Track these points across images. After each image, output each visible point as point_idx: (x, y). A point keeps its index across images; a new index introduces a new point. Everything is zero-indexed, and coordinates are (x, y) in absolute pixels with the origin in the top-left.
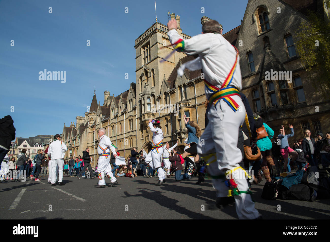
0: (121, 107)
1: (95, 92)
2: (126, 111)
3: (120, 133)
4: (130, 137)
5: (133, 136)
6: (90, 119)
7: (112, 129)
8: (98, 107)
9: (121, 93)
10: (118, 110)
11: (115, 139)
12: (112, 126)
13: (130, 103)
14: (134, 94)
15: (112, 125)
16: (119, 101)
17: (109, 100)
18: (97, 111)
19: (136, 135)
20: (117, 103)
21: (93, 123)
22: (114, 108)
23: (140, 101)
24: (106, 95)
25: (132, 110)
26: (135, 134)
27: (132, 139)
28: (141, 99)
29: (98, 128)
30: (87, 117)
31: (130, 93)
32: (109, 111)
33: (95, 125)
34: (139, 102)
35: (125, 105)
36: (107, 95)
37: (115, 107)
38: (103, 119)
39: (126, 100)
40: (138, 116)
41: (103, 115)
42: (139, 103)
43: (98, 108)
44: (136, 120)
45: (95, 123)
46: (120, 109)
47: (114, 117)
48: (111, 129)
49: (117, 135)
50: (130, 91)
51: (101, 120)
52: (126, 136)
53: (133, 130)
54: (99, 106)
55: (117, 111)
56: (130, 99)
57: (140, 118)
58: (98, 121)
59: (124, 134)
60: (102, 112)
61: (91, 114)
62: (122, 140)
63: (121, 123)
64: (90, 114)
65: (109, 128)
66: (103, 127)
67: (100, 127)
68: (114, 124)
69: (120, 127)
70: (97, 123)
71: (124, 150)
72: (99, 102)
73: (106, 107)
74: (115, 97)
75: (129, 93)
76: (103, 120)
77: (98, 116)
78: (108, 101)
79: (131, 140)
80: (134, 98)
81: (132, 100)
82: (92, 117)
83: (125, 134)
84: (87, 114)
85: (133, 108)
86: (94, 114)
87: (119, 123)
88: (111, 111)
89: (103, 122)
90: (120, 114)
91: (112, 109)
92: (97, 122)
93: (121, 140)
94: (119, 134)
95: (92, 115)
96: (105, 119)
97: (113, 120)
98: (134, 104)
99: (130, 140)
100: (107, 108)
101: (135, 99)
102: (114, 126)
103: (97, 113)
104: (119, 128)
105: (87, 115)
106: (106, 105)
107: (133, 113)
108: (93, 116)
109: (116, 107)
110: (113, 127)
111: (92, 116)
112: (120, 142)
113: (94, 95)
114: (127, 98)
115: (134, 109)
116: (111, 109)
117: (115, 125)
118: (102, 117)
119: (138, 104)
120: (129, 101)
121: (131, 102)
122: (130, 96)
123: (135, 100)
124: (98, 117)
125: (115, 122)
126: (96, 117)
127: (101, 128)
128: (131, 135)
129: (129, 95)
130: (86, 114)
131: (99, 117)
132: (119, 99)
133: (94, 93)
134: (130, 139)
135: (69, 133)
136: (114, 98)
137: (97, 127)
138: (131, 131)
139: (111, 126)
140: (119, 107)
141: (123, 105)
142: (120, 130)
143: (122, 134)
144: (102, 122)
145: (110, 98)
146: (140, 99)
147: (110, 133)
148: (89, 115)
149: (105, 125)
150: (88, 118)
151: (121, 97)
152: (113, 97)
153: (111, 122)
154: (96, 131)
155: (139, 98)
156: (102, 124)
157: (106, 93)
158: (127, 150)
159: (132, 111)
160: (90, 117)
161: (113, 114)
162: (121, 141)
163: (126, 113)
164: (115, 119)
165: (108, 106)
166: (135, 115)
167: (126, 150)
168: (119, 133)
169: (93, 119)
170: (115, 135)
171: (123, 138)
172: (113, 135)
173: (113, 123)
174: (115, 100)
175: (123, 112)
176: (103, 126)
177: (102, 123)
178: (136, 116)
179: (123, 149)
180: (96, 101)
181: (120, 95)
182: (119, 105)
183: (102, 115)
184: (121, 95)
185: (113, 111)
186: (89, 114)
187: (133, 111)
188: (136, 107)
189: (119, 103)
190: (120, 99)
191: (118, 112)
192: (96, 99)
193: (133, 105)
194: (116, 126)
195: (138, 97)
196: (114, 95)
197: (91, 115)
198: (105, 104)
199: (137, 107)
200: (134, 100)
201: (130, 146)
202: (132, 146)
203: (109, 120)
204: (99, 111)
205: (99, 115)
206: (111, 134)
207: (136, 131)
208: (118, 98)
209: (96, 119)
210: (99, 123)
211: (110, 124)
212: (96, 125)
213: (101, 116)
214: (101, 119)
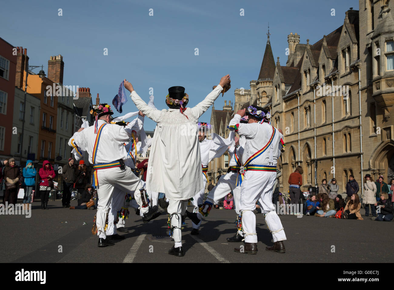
0: (324, 67)
1: (269, 37)
2: (336, 75)
3: (323, 122)
4: (346, 131)
5: (351, 128)
6: (261, 95)
7: (306, 114)
8: (276, 68)
9: (324, 36)
10: (318, 73)
11: (313, 135)
12: (305, 108)
13: (344, 56)
14: (353, 35)
15: (307, 105)
16: (319, 54)
17: (298, 53)
18: (273, 76)
19: (359, 127)
20: (316, 58)
21: (267, 102)
22: (309, 70)
23: (369, 50)
24: (292, 43)
25: (348, 70)
26: (357, 125)
27: (350, 134)
28: (369, 46)
29: (277, 112)
30: (254, 90)
31: (344, 34)
32: (300, 76)
33: (271, 105)
34: (365, 53)
35: (333, 62)
36: (295, 42)
37: (311, 67)
38: (288, 94)
39: (336, 49)
40: (363, 84)
41: (286, 85)
42: (367, 55)
43: (277, 70)
44: (358, 93)
45: (270, 101)
46: (321, 70)
47: (309, 89)
48: (304, 113)
49: (317, 126)
50: (344, 30)
51: (283, 96)
52: (335, 128)
53: (351, 114)
54: (279, 66)
55: (316, 75)
56: (345, 46)
57: (369, 89)
58: (277, 97)
59: (332, 124)
60: (285, 78)
61: (261, 83)
62: (327, 136)
63: (324, 102)
64: (260, 84)
65: (300, 113)
66: (287, 110)
67: (280, 111)
68: (309, 103)
69: (323, 110)
70: (275, 102)
71: (331, 158)
72: (278, 58)
73: (292, 68)
74: (311, 46)
75: (342, 35)
76: (286, 95)
77: (276, 87)
78: (296, 55)
79: (348, 136)
80: (353, 43)
81: (349, 48)
82: (265, 89)
83: (335, 123)
84: (255, 84)
85: (351, 67)
86: (268, 83)
87: (321, 101)
88: (304, 75)
89: (287, 100)
90: (322, 81)
91: (305, 72)
92: (275, 100)
93: (324, 136)
94: (321, 125)
95: (265, 85)
96: (291, 94)
97: (308, 94)
98: (355, 56)
99: (344, 137)
100: (294, 70)
101: (356, 46)
102: (309, 107)
103: (274, 81)
104: (321, 112)
105: (254, 86)
106: (293, 63)
107: (351, 79)
108: (267, 87)
109: (313, 66)
110: (308, 109)
111: (265, 87)
112: (324, 141)
113: (267, 45)
114: (339, 46)
115: (355, 69)
116: (302, 72)
117: (311, 104)
118: (286, 89)
119: (364, 57)
120: (343, 51)
121: (347, 55)
122: (344, 39)
123: (357, 49)
124: (277, 90)
125: (312, 99)
126: (273, 90)
127: (282, 112)
128: (347, 127)
129: (341, 38)
130: (252, 84)
131: (278, 90)
132: (320, 50)
133: (267, 39)
134: (345, 135)
135: (222, 122)
136: (309, 47)
137: (274, 110)
138: (347, 118)
139: (303, 107)
140: (321, 66)
141: (328, 62)
142: (322, 115)
143: (327, 123)
144: (284, 99)
145: (301, 48)
146: (367, 45)
147: (302, 122)
148: (258, 86)
149: (292, 106)
150: (256, 92)
151: (325, 44)
152: (306, 45)
153: (304, 99)
154: (274, 118)
155: (366, 43)
156: (284, 104)
157: (293, 38)
158: (340, 159)
159: (350, 73)
160: (261, 90)
161: (306, 83)
162: (325, 139)
163: (335, 79)
164: (311, 93)
165: (295, 65)
166: (357, 81)
167: (336, 157)
168: (321, 121)
169: (268, 94)
170: (312, 127)
171: (329, 131)
172: (309, 127)
173: (307, 101)
174: (310, 52)
175: (330, 77)
176: (286, 107)
177: (285, 102)
178: (358, 84)
179: (329, 155)
180: (272, 56)
181: (322, 40)
182: (321, 62)
183: (284, 84)
184: (325, 41)
185: (308, 75)
186: (258, 83)
187: (353, 73)
188: (358, 65)
189: (320, 57)
190: (322, 50)
191: (318, 78)
192: (271, 53)
193: (352, 60)
194: (314, 107)
195: (364, 41)
196: (308, 41)
197: (263, 85)
198: (291, 61)
199: (360, 64)
200: (354, 49)
201: (346, 151)
202: (351, 150)
203: (300, 95)
204: (277, 76)
205: (279, 85)
206: (304, 124)
207: (359, 118)
208: (318, 47)
209: (273, 93)
210: (278, 102)
211: (302, 103)
212: (273, 106)
213: (283, 87)
214: (283, 93)
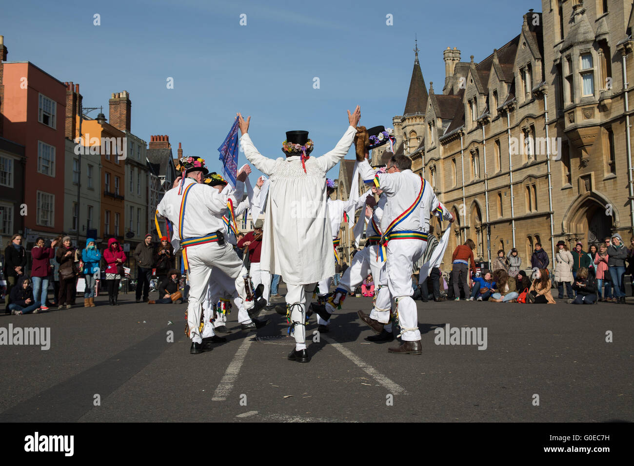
0: (495, 93)
1: (417, 54)
2: (512, 104)
3: (497, 171)
4: (529, 182)
5: (536, 177)
6: (408, 136)
7: (473, 160)
8: (429, 98)
9: (495, 50)
10: (487, 102)
11: (483, 190)
12: (472, 152)
13: (524, 78)
14: (535, 47)
15: (473, 148)
16: (488, 76)
17: (458, 75)
18: (425, 109)
19: (547, 176)
20: (484, 81)
21: (418, 145)
22: (475, 98)
23: (558, 68)
24: (450, 62)
25: (530, 97)
26: (545, 173)
27: (534, 186)
28: (558, 62)
29: (432, 159)
30: (399, 130)
31: (523, 47)
32: (462, 107)
33: (423, 150)
34: (552, 72)
35: (508, 86)
36: (453, 60)
37: (478, 95)
38: (447, 133)
39: (512, 68)
40: (552, 115)
41: (444, 121)
42: (555, 75)
43: (430, 100)
44: (545, 128)
45: (422, 144)
46: (492, 98)
47: (476, 125)
48: (470, 159)
49: (489, 177)
50: (522, 40)
51: (440, 136)
52: (514, 178)
53: (536, 159)
54: (432, 95)
55: (485, 105)
56: (524, 64)
57: (559, 123)
58: (432, 139)
59: (509, 173)
60: (441, 110)
61: (409, 119)
62: (503, 191)
63: (498, 142)
64: (407, 121)
65: (465, 159)
66: (446, 155)
67: (437, 157)
68: (476, 145)
69: (496, 154)
70: (428, 146)
71: (509, 221)
72: (431, 83)
73: (451, 96)
74: (476, 65)
75: (519, 47)
76: (445, 135)
77: (429, 124)
78: (457, 79)
79: (532, 190)
80: (535, 59)
81: (530, 66)
82: (415, 128)
83: (513, 172)
84: (399, 121)
85: (533, 92)
86: (418, 119)
87: (493, 142)
88: (468, 106)
89: (445, 142)
90: (493, 113)
91: (470, 102)
92: (429, 142)
93: (499, 190)
94: (494, 175)
95: (414, 123)
96: (451, 133)
97: (475, 133)
98: (538, 77)
99: (527, 191)
100: (455, 99)
101: (540, 63)
102: (477, 150)
103: (426, 116)
104: (493, 157)
105: (399, 124)
106: (452, 90)
107: (534, 109)
108: (417, 125)
109: (480, 93)
110: (475, 154)
111: (413, 125)
112: (499, 198)
113: (415, 65)
114: (515, 64)
115: (539, 95)
116: (465, 101)
117: (480, 146)
118: (443, 126)
119: (550, 78)
120: (522, 71)
121: (528, 75)
122: (523, 54)
123: (541, 67)
124: (430, 128)
125: (480, 139)
126: (426, 129)
127: (439, 159)
128: (530, 176)
129: (519, 52)
130: (395, 121)
131: (432, 128)
132: (489, 70)
133: (414, 58)
134: (528, 188)
136: (473, 67)
137: (428, 156)
138: (529, 164)
139: (468, 151)
140: (491, 93)
141: (502, 87)
142: (496, 161)
143: (503, 172)
144: (441, 141)
145: (463, 68)
146: (555, 61)
147: (467, 172)
148: (404, 124)
149: (453, 149)
150: (402, 132)
151: (496, 61)
152: (470, 64)
153: (469, 139)
154: (427, 168)
155: (553, 58)
156: (441, 148)
157: (451, 55)
158: (522, 222)
159: (532, 101)
160: (409, 129)
161: (472, 116)
162: (500, 195)
163: (512, 110)
164: (479, 131)
165: (456, 92)
166: (542, 112)
167: (516, 220)
168: (494, 171)
169: (418, 135)
170: (482, 178)
171: (505, 183)
172: (477, 178)
173: (474, 142)
174: (476, 74)
175: (504, 108)
176: (445, 152)
177: (443, 144)
178: (543, 115)
179: (507, 216)
180: (423, 81)
181: (492, 56)
182: (491, 87)
183: (440, 120)
184: (496, 57)
185: (474, 106)
186: (404, 120)
187: (536, 101)
188: (544, 90)
189: (490, 80)
190: (493, 69)
191: (488, 109)
192: (421, 76)
193: (535, 82)
194: (484, 150)
195: (551, 54)
196: (472, 57)
197: (410, 122)
198: (449, 87)
199: (546, 87)
200: (537, 66)
201: (530, 210)
202: (536, 209)
203: (463, 134)
204: (431, 110)
205: (433, 121)
206: (471, 174)
207: (547, 164)
208: (486, 65)
209: (425, 133)
210: (433, 145)
211: (466, 145)
212: (426, 150)
213: (439, 123)
214: (440, 132)
